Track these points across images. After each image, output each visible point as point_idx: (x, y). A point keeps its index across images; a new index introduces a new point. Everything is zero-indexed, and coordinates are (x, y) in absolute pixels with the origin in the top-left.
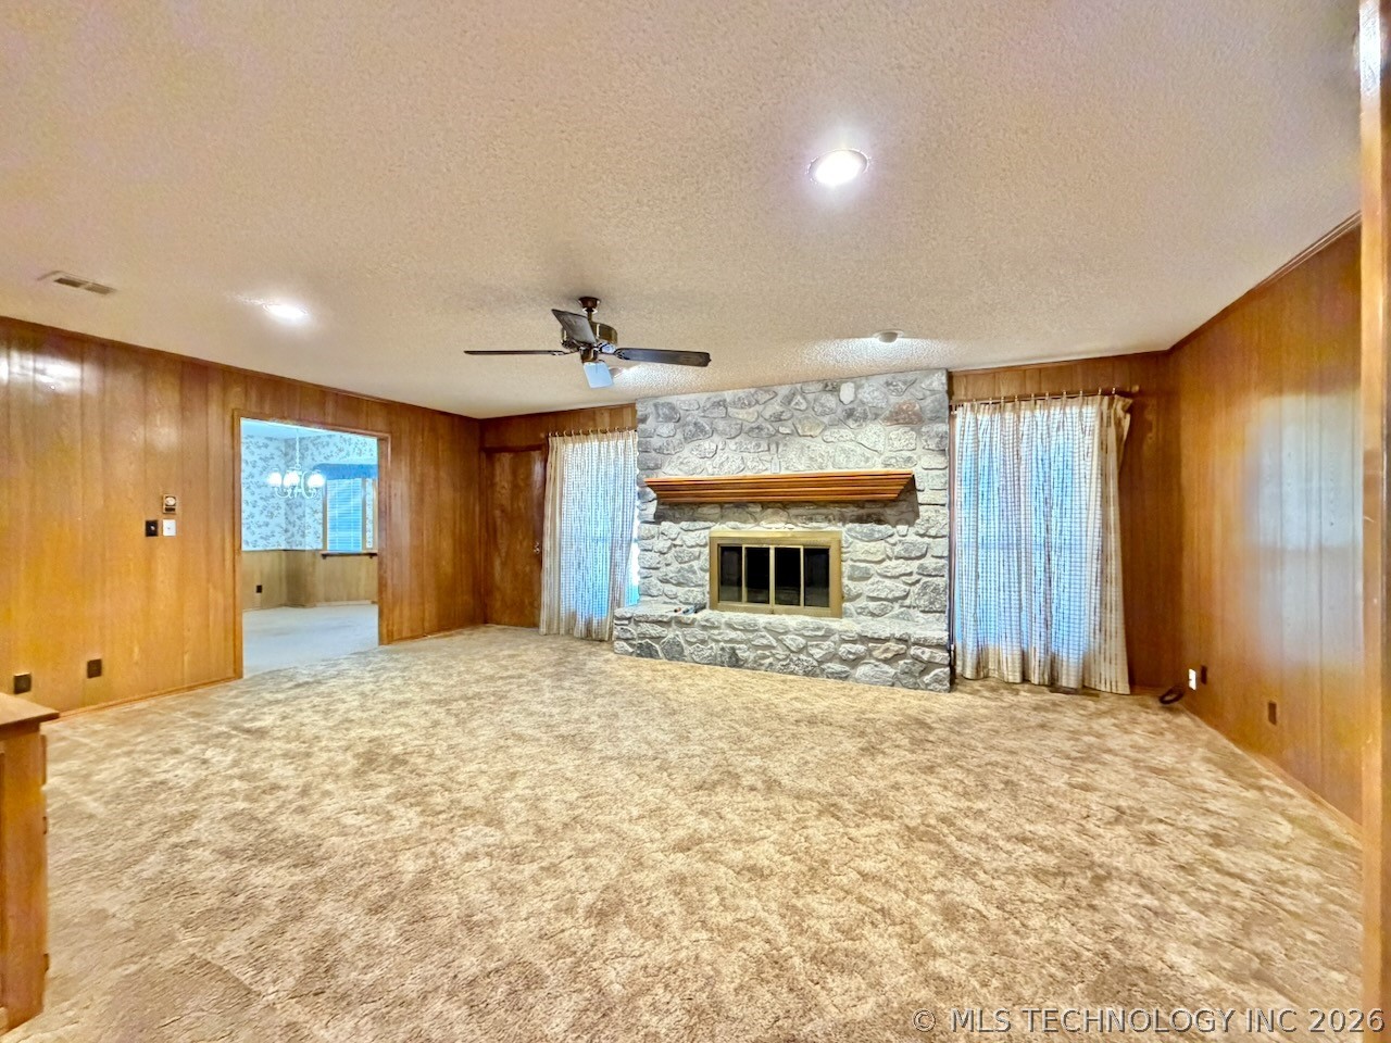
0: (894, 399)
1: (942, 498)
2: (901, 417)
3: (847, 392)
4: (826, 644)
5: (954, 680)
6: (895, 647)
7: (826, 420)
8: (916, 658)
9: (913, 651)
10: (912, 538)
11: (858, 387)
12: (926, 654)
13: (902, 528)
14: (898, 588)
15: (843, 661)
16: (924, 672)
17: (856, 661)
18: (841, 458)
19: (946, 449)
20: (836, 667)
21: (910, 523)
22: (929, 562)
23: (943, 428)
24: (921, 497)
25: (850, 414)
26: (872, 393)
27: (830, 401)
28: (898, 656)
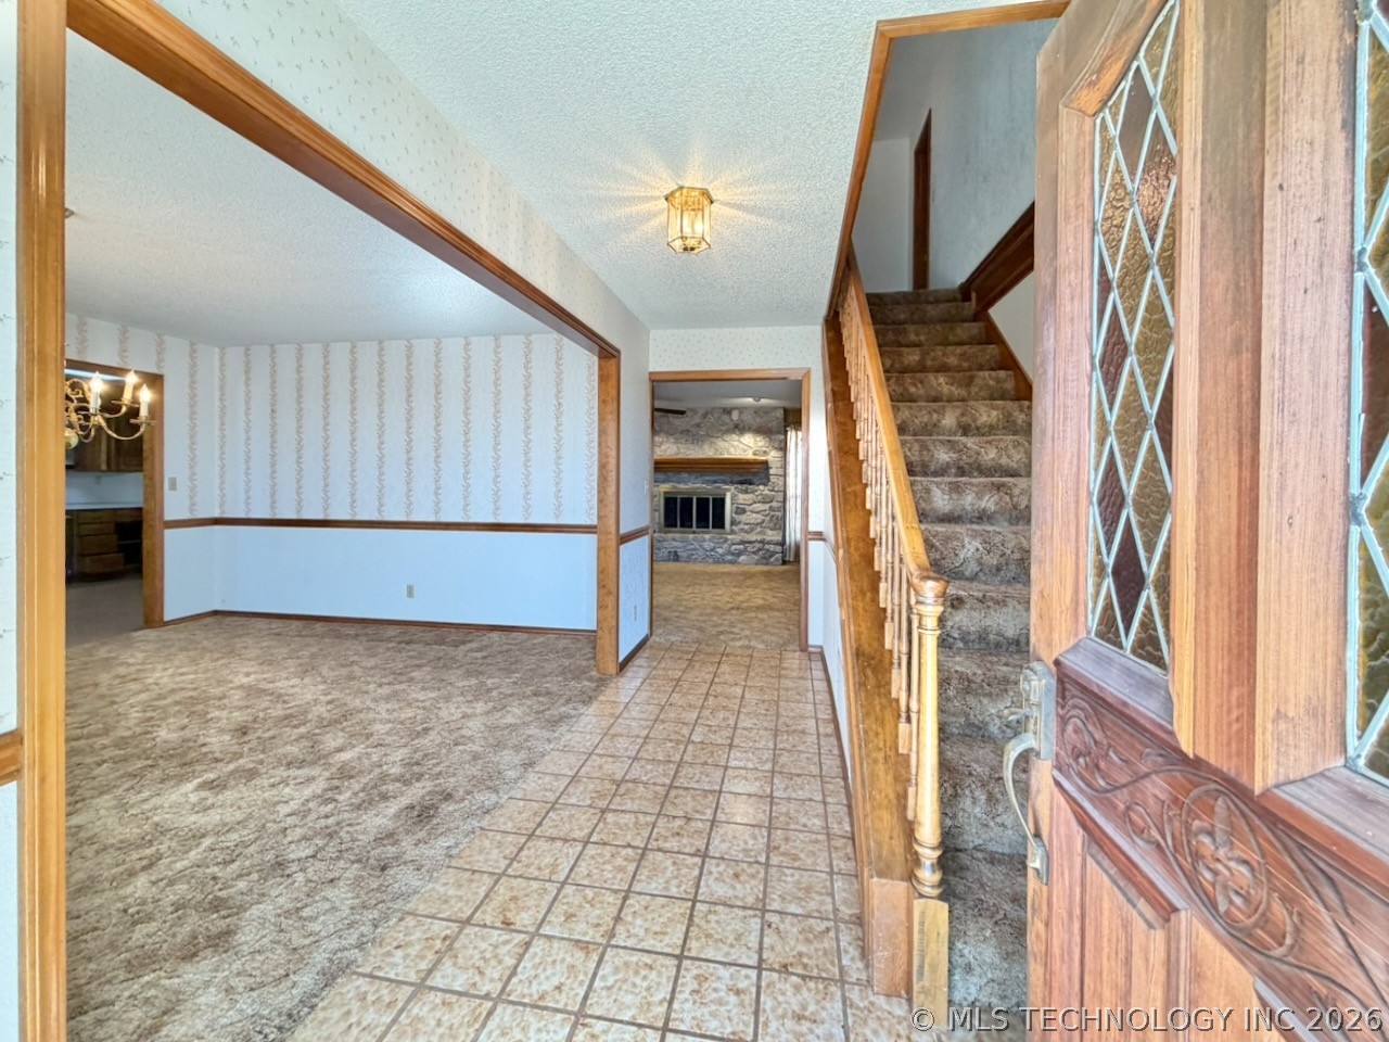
0: (758, 420)
1: (781, 472)
2: (761, 431)
3: (735, 415)
4: (725, 546)
5: (784, 563)
6: (758, 545)
7: (724, 428)
8: (768, 550)
9: (767, 547)
10: (766, 492)
11: (741, 413)
12: (772, 548)
13: (761, 487)
14: (759, 518)
15: (733, 554)
16: (771, 556)
17: (740, 554)
18: (732, 450)
19: (784, 449)
20: (730, 557)
21: (765, 485)
22: (774, 504)
23: (782, 437)
24: (772, 471)
25: (736, 426)
26: (748, 418)
27: (726, 418)
28: (759, 550)
